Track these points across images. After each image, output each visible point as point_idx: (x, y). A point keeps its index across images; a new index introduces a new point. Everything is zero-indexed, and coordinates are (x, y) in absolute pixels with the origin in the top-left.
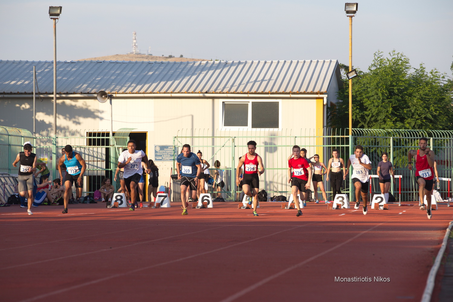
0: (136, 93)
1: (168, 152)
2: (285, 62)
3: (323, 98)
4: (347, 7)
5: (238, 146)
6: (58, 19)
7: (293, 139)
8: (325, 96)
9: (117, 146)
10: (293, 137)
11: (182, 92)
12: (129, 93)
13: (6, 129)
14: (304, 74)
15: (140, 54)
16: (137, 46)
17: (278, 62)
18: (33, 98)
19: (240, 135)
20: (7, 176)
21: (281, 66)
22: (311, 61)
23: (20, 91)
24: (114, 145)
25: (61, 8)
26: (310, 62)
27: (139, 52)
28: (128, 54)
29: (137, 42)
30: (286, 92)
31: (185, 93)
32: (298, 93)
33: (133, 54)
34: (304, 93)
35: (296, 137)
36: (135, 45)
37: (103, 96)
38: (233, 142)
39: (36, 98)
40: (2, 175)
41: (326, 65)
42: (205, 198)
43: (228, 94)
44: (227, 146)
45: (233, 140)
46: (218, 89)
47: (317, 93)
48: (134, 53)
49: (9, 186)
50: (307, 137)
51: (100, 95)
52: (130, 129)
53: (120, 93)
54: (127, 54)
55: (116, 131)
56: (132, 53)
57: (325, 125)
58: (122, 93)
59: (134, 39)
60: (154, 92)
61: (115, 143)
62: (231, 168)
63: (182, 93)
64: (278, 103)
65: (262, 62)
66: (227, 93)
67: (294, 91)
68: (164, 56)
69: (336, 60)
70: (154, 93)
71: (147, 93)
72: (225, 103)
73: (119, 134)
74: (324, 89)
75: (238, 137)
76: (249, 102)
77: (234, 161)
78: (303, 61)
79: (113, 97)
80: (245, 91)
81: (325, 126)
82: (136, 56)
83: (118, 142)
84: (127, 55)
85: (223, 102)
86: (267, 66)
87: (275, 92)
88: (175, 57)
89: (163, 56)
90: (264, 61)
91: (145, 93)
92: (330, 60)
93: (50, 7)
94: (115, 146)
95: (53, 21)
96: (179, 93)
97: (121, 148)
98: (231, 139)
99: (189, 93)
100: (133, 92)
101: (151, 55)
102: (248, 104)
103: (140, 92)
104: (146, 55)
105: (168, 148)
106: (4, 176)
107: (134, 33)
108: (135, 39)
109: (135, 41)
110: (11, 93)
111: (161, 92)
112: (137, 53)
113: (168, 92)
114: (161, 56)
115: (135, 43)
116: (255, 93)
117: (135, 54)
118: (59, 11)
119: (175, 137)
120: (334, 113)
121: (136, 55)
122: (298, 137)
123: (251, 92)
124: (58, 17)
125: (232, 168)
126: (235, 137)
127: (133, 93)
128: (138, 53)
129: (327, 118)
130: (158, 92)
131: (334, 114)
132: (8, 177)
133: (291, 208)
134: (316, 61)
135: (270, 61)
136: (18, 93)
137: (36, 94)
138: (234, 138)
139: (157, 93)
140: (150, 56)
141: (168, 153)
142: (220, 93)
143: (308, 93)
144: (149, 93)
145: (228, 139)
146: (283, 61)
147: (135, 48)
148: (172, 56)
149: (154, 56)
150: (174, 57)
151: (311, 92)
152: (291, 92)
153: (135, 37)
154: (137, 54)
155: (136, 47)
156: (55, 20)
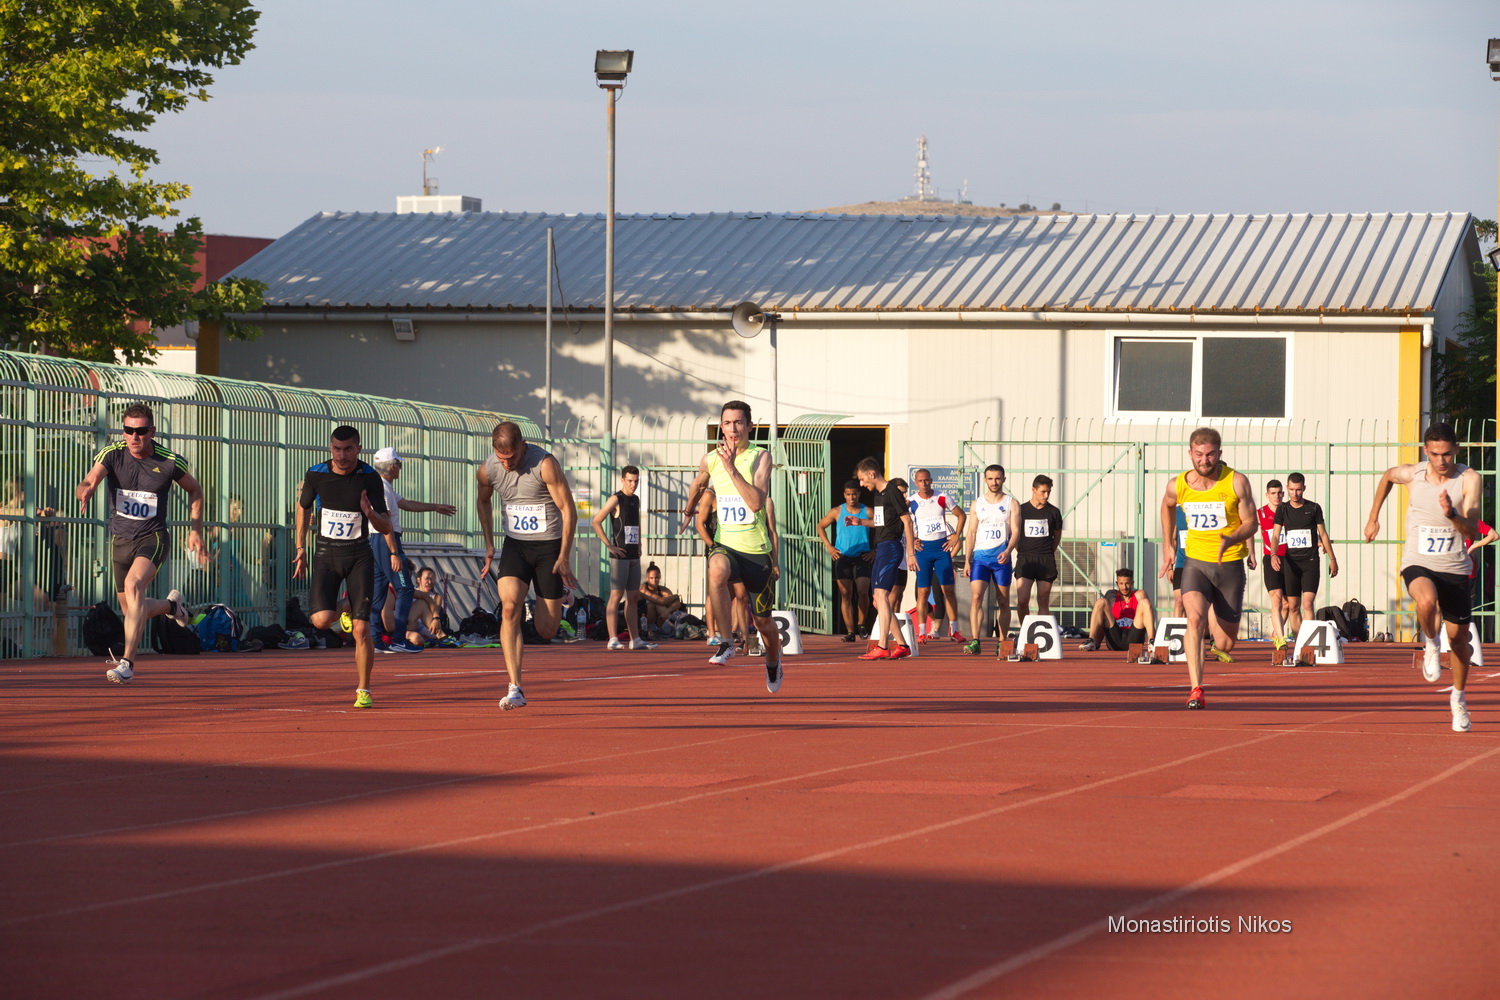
0: (855, 310)
1: (948, 486)
2: (1310, 217)
3: (1419, 328)
4: (1493, 50)
5: (1156, 471)
6: (620, 87)
7: (1322, 451)
8: (1427, 323)
9: (790, 469)
10: (1322, 444)
11: (992, 306)
12: (835, 310)
13: (461, 418)
14: (1367, 255)
15: (935, 200)
16: (928, 178)
17: (1290, 219)
18: (544, 323)
19: (1163, 438)
20: (461, 554)
21: (1298, 229)
22: (1390, 217)
23: (515, 303)
24: (781, 465)
25: (630, 54)
26: (1385, 219)
27: (936, 196)
28: (904, 200)
29: (928, 167)
30: (1308, 307)
31: (1001, 310)
32: (1343, 310)
33: (916, 202)
34: (1363, 312)
35: (1331, 445)
36: (923, 176)
37: (751, 319)
38: (1140, 458)
39: (555, 324)
40: (445, 551)
41: (1435, 229)
42: (1040, 629)
43: (1130, 315)
44: (1121, 472)
45: (1140, 453)
46: (1082, 296)
47: (1402, 313)
48: (922, 198)
49: (465, 586)
50: (1367, 445)
51: (739, 314)
52: (833, 417)
53: (807, 311)
54: (899, 201)
55: (788, 423)
56: (916, 197)
57: (1427, 407)
58: (812, 311)
59: (921, 157)
60: (909, 306)
61: (786, 458)
62: (1132, 538)
63: (993, 310)
64: (1283, 340)
65: (1240, 219)
66: (1127, 311)
67: (1333, 305)
68: (1005, 208)
69: (1467, 213)
70: (908, 310)
71: (888, 310)
72: (1123, 340)
73: (798, 431)
74: (1425, 301)
75: (1157, 444)
76: (1195, 338)
77: (1141, 516)
78: (1364, 215)
79: (779, 321)
80: (1181, 306)
81: (1427, 413)
82: (927, 208)
83: (795, 454)
84: (899, 203)
85: (1116, 339)
86: (1254, 230)
87: (1274, 307)
88: (1038, 208)
89: (1003, 205)
90: (1246, 216)
91: (883, 311)
92: (1446, 213)
93: (598, 52)
94: (783, 468)
95: (607, 94)
96: (982, 309)
97: (804, 475)
98: (1133, 451)
99: (1014, 310)
100: (847, 306)
101: (970, 203)
102: (1192, 344)
103: (867, 306)
104: (954, 205)
105: (949, 475)
106: (451, 553)
107: (922, 140)
108: (924, 159)
109: (922, 164)
110: (489, 309)
111: (929, 306)
112: (927, 197)
113: (951, 306)
114: (999, 207)
115: (923, 169)
116: (1214, 311)
117: (924, 200)
118: (625, 64)
119: (965, 443)
120: (1455, 373)
121: (925, 203)
122: (1339, 445)
123: (1201, 307)
124: (623, 82)
125: (1136, 538)
126: (1145, 444)
127: (847, 310)
128: (932, 198)
129: (1435, 385)
130: (921, 308)
131: (1455, 376)
132: (462, 558)
133: (1301, 664)
134: (1404, 215)
135: (1265, 217)
136: (511, 309)
137: (555, 310)
138: (1142, 447)
139: (918, 310)
140: (964, 205)
141: (948, 490)
142: (1107, 311)
143: (1376, 313)
144: (894, 310)
145: (1124, 448)
146: (1304, 216)
147: (923, 183)
148: (1029, 206)
149: (977, 208)
150: (1035, 208)
151: (1384, 309)
152: (1322, 310)
153: (924, 151)
154: (929, 201)
155: (926, 181)
156: (614, 90)
